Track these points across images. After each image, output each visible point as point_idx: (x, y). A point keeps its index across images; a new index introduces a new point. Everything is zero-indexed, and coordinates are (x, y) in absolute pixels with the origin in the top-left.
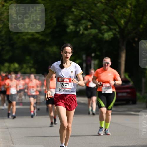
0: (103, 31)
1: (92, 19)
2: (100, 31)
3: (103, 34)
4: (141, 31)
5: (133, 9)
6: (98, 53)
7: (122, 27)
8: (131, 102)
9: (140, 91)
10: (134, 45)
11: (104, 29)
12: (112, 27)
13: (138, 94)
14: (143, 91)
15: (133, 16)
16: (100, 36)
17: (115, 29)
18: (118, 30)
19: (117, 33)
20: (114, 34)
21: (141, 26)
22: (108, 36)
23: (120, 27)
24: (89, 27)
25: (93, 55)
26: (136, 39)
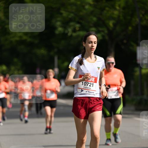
4: (129, 33)
5: (122, 10)
7: (111, 29)
9: (129, 93)
10: (123, 47)
14: (132, 93)
15: (122, 18)
17: (103, 31)
18: (106, 32)
20: (103, 36)
21: (130, 28)
23: (108, 29)
24: (77, 29)
26: (125, 41)
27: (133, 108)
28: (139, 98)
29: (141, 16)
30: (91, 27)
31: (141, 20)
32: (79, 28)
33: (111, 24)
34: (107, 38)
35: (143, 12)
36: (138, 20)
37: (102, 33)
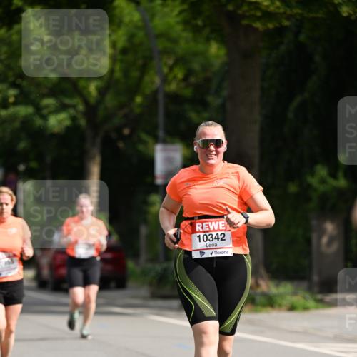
0: (45, 112)
1: (19, 81)
2: (38, 109)
3: (45, 118)
4: (138, 110)
5: (119, 57)
6: (34, 164)
7: (92, 101)
8: (113, 284)
9: (136, 256)
10: (121, 145)
11: (47, 106)
12: (67, 101)
13: (130, 265)
14: (143, 257)
15: (118, 74)
16: (39, 122)
17: (74, 106)
18: (81, 107)
19: (79, 116)
20: (73, 119)
21: (138, 99)
22: (57, 122)
23: (86, 102)
24: (11, 100)
25: (22, 167)
26: (126, 131)
27: (145, 291)
28: (158, 268)
29: (165, 70)
30: (44, 96)
31: (165, 80)
32: (16, 97)
33: (92, 88)
34: (83, 122)
35: (171, 62)
36: (157, 80)
37: (72, 111)
